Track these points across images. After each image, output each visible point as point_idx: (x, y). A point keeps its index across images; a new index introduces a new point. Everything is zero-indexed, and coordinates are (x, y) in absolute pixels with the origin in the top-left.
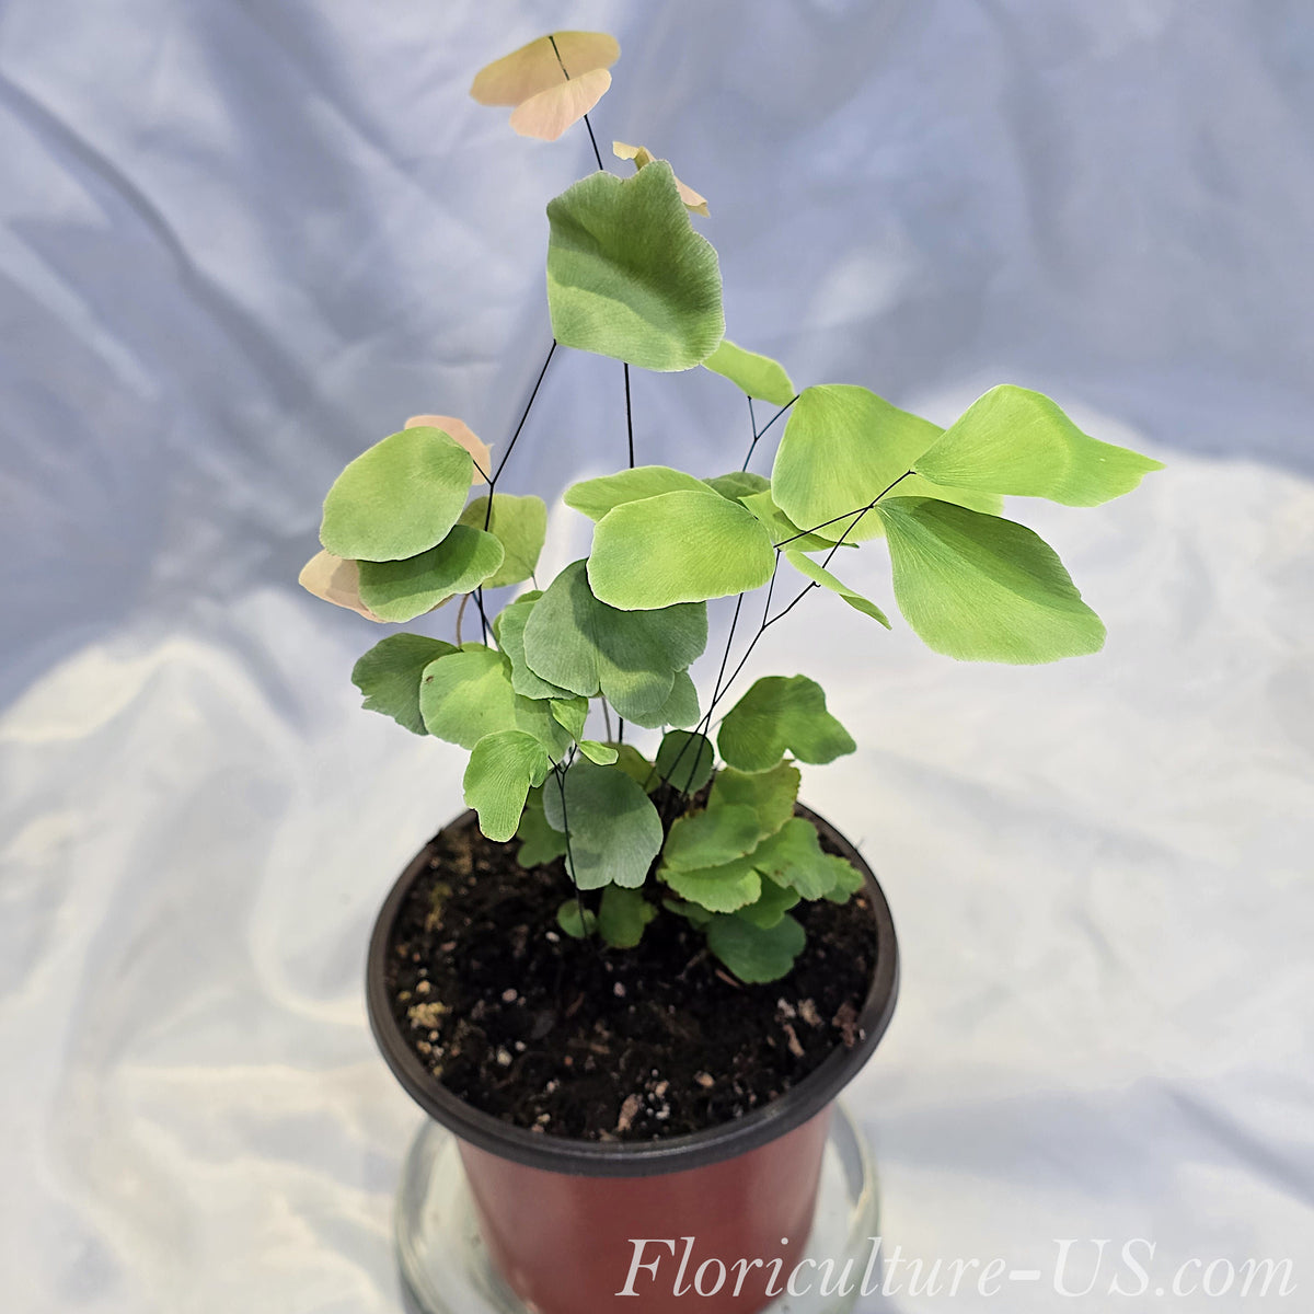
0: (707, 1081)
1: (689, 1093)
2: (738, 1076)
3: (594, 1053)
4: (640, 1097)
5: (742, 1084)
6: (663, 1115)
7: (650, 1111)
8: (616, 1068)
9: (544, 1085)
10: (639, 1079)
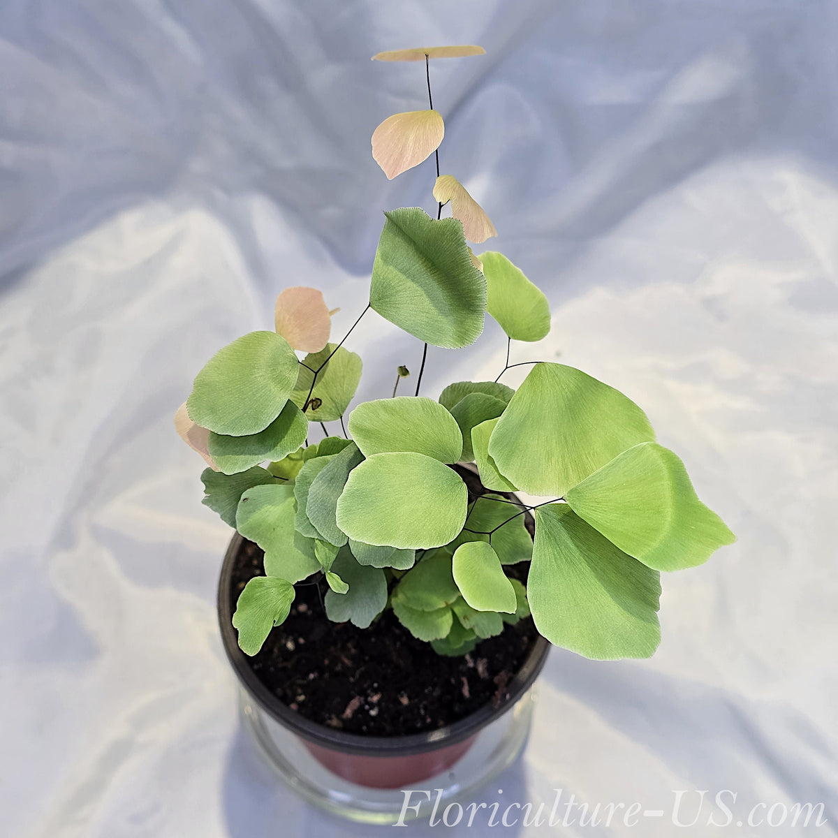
0: (405, 701)
1: (391, 706)
2: (425, 702)
3: (343, 663)
4: (362, 699)
5: (425, 708)
6: (373, 713)
7: (367, 707)
8: (353, 676)
9: (307, 674)
10: (365, 686)
